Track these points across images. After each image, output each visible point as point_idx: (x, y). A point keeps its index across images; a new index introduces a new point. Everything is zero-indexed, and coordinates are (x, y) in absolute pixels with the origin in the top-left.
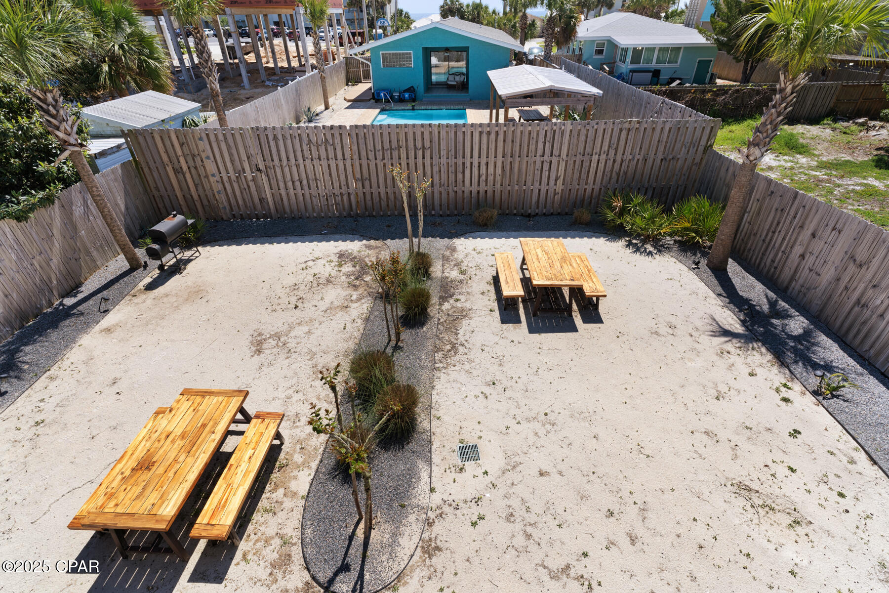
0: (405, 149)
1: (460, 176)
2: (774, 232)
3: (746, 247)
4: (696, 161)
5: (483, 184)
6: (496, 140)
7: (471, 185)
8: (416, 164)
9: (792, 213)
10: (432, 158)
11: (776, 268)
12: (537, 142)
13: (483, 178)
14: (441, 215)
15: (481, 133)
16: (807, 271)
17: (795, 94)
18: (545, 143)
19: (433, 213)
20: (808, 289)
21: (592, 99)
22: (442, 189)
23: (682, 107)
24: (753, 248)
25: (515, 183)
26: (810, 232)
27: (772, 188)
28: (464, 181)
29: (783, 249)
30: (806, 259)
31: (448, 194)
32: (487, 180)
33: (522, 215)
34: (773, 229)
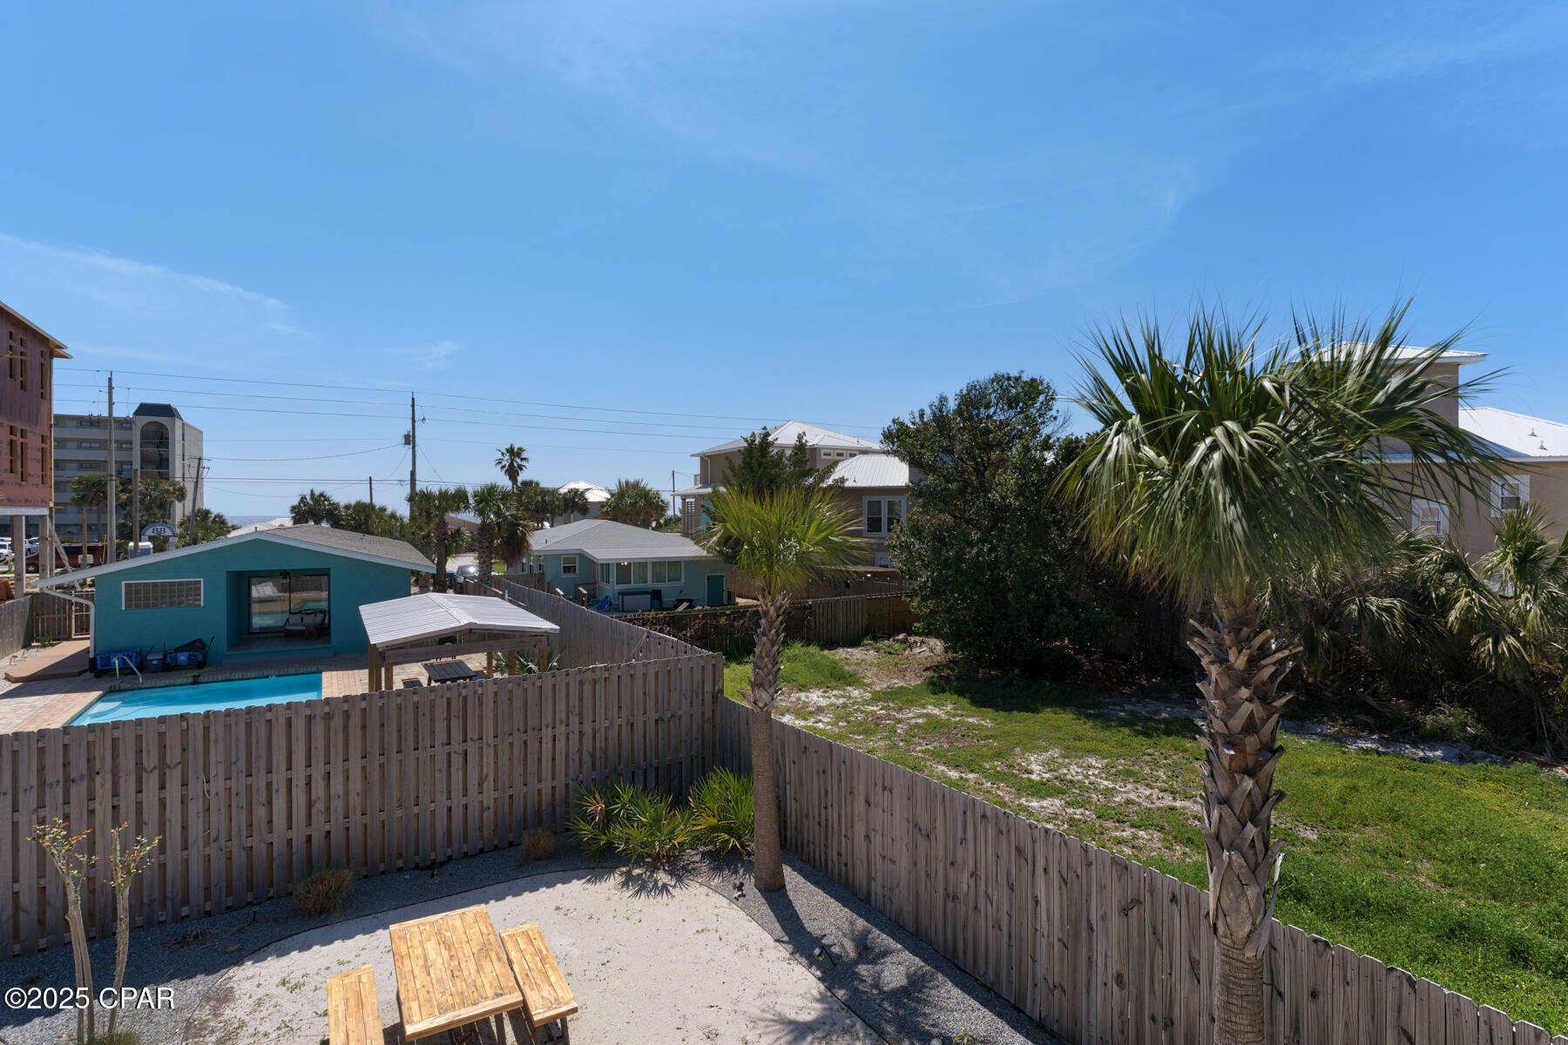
0: (109, 777)
1: (260, 812)
2: (826, 808)
3: (803, 839)
4: (707, 716)
5: (319, 819)
6: (346, 728)
7: (290, 828)
8: (139, 804)
9: (836, 775)
10: (185, 785)
11: (846, 865)
12: (433, 720)
13: (319, 806)
14: (208, 914)
15: (309, 719)
16: (879, 859)
17: (781, 618)
18: (448, 720)
19: (185, 911)
20: (891, 889)
21: (544, 638)
22: (212, 849)
23: (673, 641)
24: (811, 840)
25: (396, 804)
26: (862, 799)
27: (803, 743)
28: (270, 822)
29: (843, 833)
30: (872, 840)
31: (230, 859)
32: (328, 809)
33: (417, 867)
34: (823, 804)
